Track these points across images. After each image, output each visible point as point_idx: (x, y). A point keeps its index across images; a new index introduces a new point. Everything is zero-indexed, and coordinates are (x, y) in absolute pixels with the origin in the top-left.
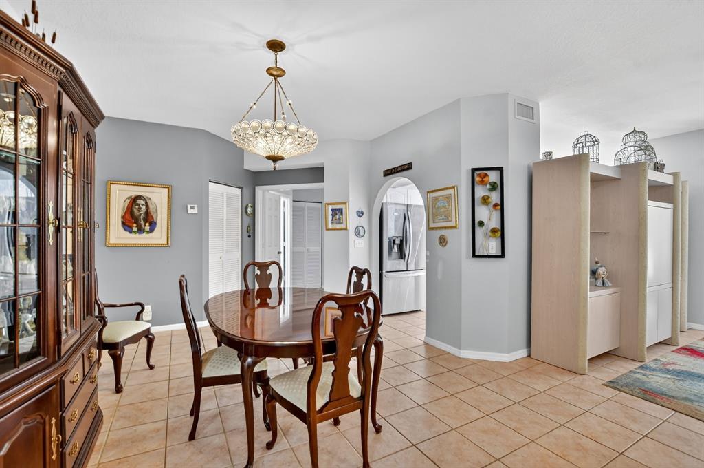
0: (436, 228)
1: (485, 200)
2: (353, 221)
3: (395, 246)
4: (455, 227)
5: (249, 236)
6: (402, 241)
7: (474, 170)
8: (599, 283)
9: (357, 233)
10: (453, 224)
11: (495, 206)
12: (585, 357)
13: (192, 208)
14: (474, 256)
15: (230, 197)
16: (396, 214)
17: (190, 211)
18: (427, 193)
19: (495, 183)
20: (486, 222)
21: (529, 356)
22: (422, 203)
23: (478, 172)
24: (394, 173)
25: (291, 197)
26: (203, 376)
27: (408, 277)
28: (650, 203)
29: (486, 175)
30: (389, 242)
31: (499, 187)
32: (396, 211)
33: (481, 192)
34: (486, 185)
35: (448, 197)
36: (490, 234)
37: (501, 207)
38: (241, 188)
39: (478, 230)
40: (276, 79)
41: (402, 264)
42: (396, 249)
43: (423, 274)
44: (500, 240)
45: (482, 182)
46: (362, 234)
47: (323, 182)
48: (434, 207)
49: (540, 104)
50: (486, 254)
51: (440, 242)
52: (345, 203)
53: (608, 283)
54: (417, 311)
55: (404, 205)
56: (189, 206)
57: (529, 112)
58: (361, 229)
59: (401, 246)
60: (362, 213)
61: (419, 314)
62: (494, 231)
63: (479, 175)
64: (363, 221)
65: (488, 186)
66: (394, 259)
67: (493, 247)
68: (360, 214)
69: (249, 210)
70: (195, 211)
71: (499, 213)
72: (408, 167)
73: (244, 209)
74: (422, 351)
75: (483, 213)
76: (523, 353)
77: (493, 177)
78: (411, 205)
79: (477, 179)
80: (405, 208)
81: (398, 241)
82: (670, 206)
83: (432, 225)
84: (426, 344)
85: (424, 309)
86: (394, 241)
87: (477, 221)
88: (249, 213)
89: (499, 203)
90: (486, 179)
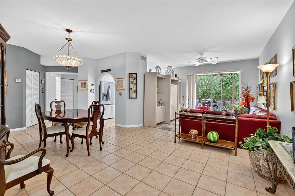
0: (119, 90)
1: (132, 82)
2: (90, 87)
3: (105, 96)
4: (124, 90)
5: (43, 93)
6: (107, 94)
7: (129, 74)
8: (161, 105)
9: (91, 92)
10: (123, 89)
11: (135, 84)
12: (156, 123)
13: (18, 80)
14: (129, 98)
15: (34, 76)
16: (105, 85)
17: (17, 81)
18: (116, 79)
19: (135, 78)
20: (132, 88)
21: (144, 125)
22: (114, 82)
23: (131, 74)
24: (105, 72)
25: (60, 77)
26: (47, 134)
27: (109, 107)
28: (171, 84)
29: (133, 75)
30: (103, 95)
31: (136, 79)
32: (105, 84)
33: (131, 80)
34: (132, 78)
35: (122, 81)
36: (134, 92)
37: (136, 84)
38: (39, 72)
39: (130, 90)
40: (69, 42)
41: (107, 102)
42: (105, 97)
43: (114, 105)
44: (136, 94)
45: (132, 77)
46: (93, 91)
47: (78, 72)
48: (118, 84)
49: (148, 56)
50: (132, 97)
51: (120, 94)
52: (87, 81)
53: (162, 105)
54: (112, 118)
55: (108, 82)
56: (16, 79)
57: (144, 58)
58: (92, 90)
59: (107, 96)
60: (93, 85)
61: (113, 119)
62: (134, 91)
63: (131, 75)
64: (93, 87)
65: (133, 78)
66: (104, 101)
67: (134, 95)
68: (92, 85)
69: (43, 81)
70: (20, 81)
71: (136, 86)
72: (110, 70)
73: (41, 82)
74: (114, 127)
75: (132, 86)
76: (142, 125)
77: (134, 76)
78: (110, 82)
79: (130, 76)
80: (108, 83)
81: (106, 95)
82: (177, 85)
83: (117, 89)
84: (115, 126)
85: (115, 118)
86: (104, 94)
87: (130, 88)
88: (43, 83)
89: (136, 83)
90: (132, 76)
